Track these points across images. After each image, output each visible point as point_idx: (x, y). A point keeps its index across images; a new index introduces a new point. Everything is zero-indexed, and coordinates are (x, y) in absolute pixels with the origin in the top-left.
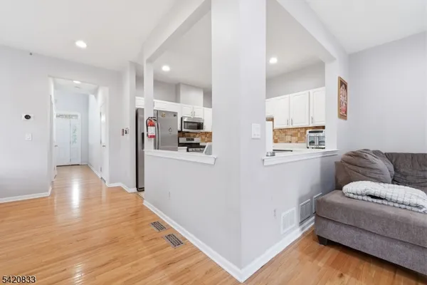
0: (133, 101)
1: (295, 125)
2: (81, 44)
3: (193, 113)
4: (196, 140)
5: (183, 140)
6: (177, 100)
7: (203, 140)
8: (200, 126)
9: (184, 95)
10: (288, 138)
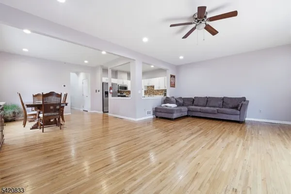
0: (101, 79)
1: (161, 89)
2: (86, 62)
3: (123, 83)
4: (124, 94)
5: (119, 94)
6: (116, 78)
7: (127, 94)
8: (126, 88)
9: (119, 75)
10: (160, 93)
